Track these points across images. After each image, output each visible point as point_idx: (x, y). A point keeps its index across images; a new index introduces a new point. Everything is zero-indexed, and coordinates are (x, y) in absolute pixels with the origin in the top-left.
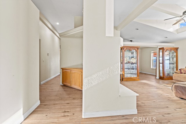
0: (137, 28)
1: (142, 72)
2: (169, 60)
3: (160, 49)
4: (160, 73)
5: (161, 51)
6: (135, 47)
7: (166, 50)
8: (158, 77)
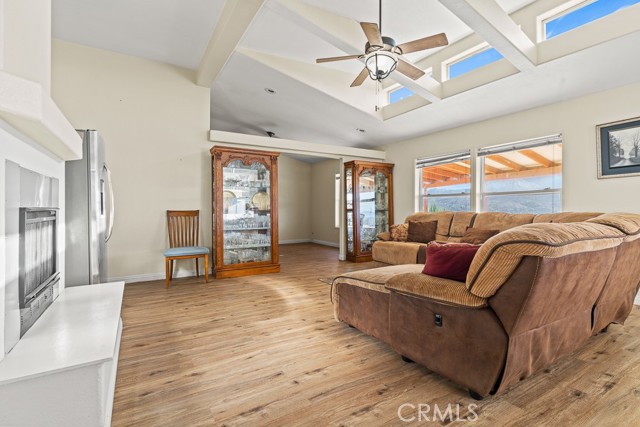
0: (272, 89)
1: (315, 241)
2: (374, 202)
3: (348, 165)
4: (347, 242)
5: (349, 172)
6: (264, 154)
7: (361, 169)
8: (342, 256)
